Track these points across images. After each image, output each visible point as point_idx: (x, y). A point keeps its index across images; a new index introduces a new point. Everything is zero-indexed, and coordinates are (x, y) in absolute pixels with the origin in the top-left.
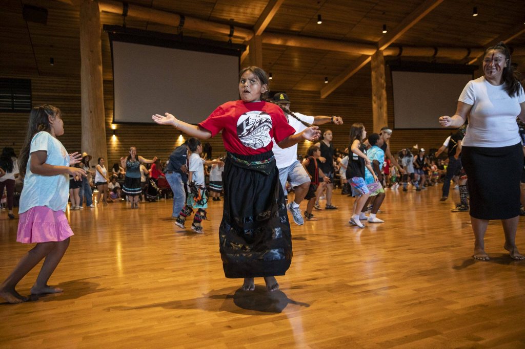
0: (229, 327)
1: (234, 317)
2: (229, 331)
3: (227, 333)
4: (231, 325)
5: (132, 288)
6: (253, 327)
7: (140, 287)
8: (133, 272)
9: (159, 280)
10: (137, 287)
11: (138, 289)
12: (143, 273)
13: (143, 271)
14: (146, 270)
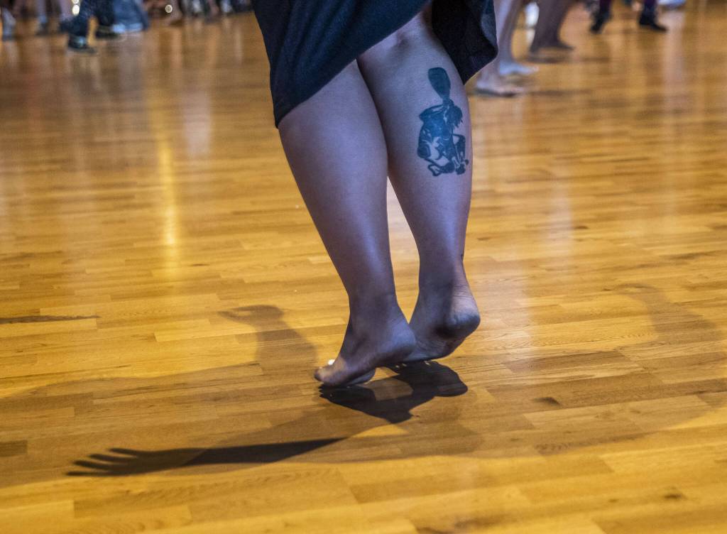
0: (551, 402)
1: (565, 375)
2: (552, 414)
3: (542, 418)
4: (554, 397)
5: (223, 277)
6: (633, 405)
7: (248, 277)
8: (229, 231)
9: (311, 259)
10: (239, 276)
11: (241, 282)
12: (257, 235)
13: (256, 229)
14: (268, 228)
